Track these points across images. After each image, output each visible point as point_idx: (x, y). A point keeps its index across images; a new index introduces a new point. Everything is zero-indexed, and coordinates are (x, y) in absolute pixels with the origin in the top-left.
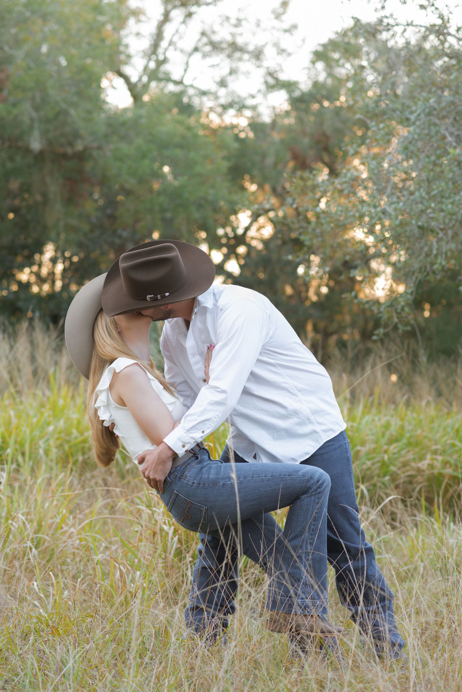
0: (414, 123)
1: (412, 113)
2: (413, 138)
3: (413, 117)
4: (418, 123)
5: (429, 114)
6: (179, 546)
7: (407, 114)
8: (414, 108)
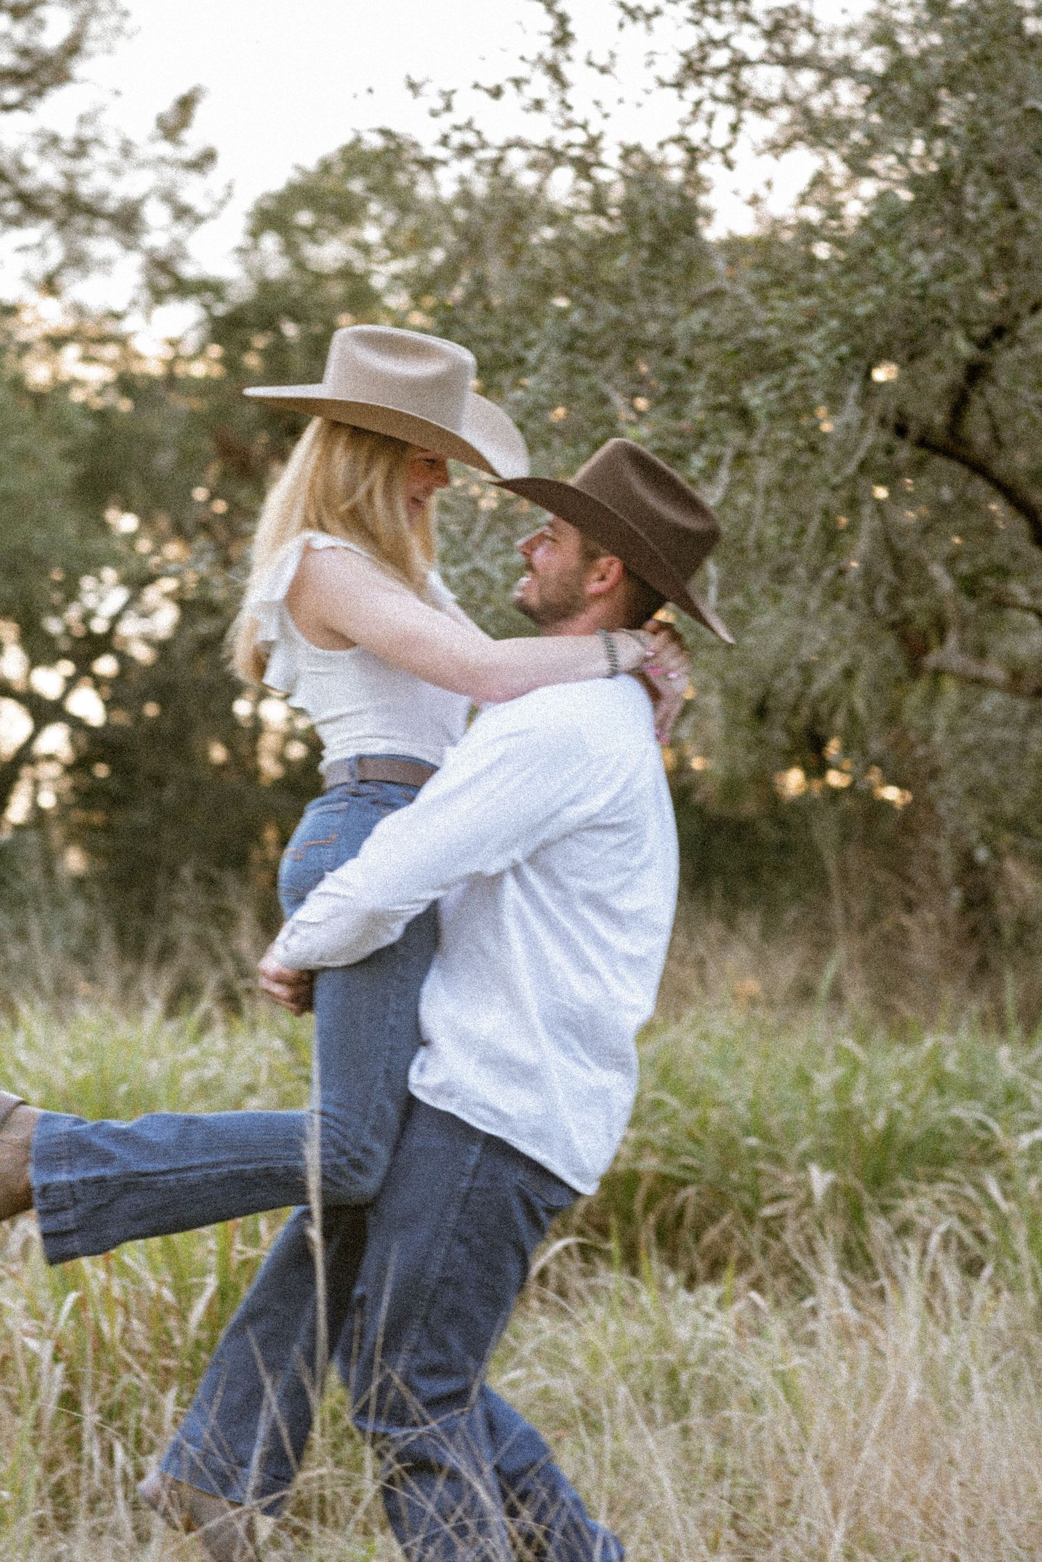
0: (535, 370)
1: (528, 345)
2: (535, 402)
3: (532, 356)
4: (546, 369)
5: (569, 348)
7: (516, 345)
8: (533, 335)
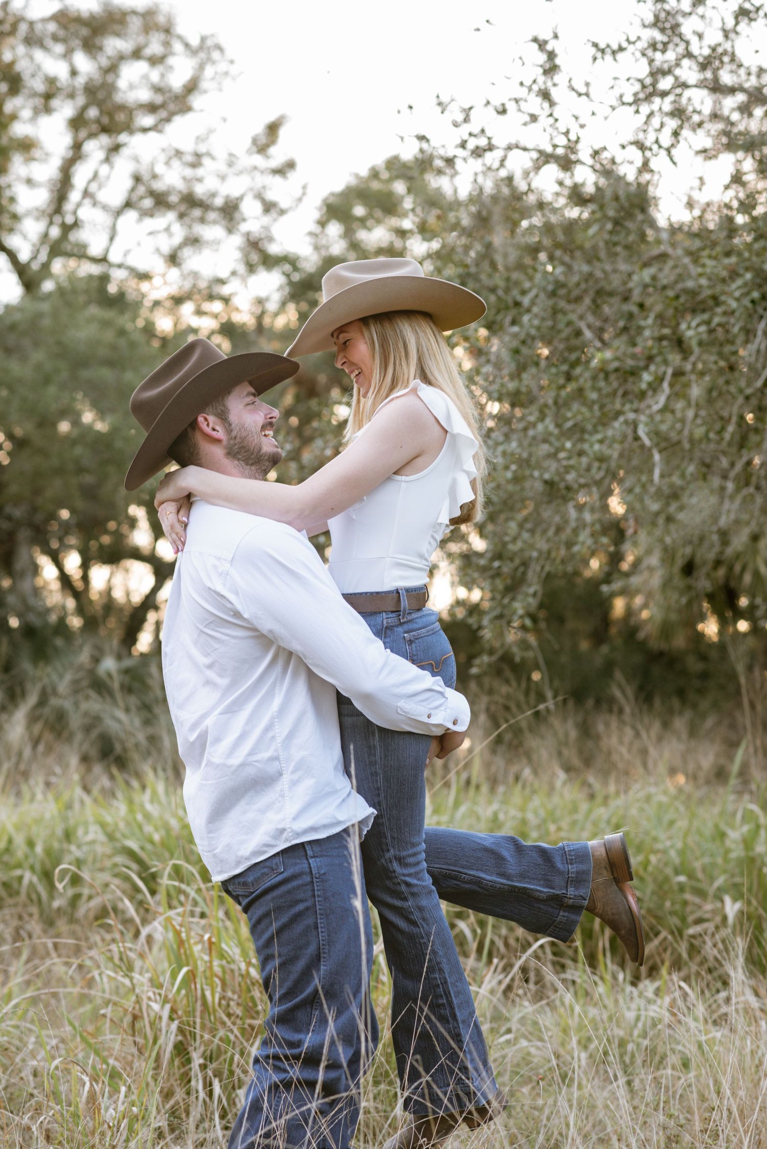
0: (528, 311)
1: (524, 293)
2: (528, 335)
3: (526, 301)
4: (535, 310)
5: (553, 294)
6: (180, 1038)
7: (515, 293)
8: (527, 285)
